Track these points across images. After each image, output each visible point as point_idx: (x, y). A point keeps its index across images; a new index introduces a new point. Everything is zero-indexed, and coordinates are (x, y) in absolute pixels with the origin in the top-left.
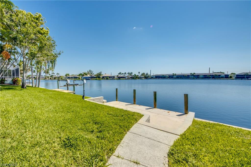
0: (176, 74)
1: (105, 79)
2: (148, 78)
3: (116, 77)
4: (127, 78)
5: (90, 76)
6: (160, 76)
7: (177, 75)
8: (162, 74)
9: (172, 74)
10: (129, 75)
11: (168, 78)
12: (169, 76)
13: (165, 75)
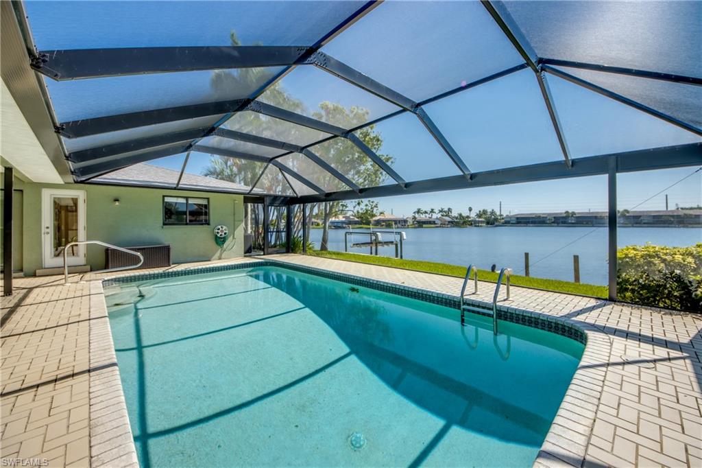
0: (573, 213)
1: (383, 226)
2: (496, 224)
3: (410, 222)
4: (438, 222)
5: (344, 219)
6: (529, 218)
7: (577, 215)
8: (533, 214)
9: (564, 211)
10: (442, 215)
11: (552, 223)
12: (554, 218)
13: (543, 214)
